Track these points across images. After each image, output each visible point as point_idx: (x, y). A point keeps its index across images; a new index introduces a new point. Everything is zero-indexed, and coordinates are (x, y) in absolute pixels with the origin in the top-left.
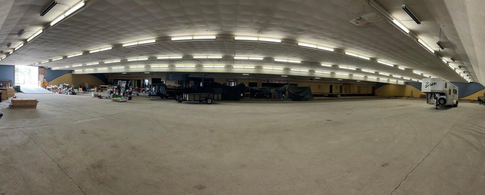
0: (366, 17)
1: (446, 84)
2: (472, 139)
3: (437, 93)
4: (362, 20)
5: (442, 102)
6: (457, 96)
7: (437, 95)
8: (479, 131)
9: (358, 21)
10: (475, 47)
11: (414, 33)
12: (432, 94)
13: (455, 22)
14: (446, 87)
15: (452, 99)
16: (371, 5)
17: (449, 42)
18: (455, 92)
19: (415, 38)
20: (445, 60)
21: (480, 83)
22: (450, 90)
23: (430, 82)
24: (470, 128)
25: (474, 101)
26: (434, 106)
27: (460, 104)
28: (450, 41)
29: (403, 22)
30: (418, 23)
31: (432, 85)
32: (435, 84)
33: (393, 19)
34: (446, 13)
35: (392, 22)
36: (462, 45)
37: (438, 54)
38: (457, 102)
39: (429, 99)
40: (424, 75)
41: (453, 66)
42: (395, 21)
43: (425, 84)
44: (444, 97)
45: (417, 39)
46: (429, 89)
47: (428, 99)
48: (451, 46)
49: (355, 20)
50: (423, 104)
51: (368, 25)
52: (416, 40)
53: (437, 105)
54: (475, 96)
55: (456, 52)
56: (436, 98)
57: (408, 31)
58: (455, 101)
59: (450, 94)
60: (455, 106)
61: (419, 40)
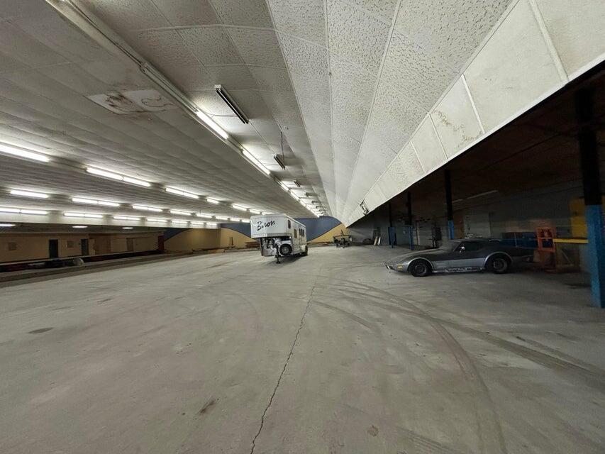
0: (136, 96)
1: (289, 221)
2: (350, 307)
3: (276, 237)
4: (124, 100)
5: (286, 250)
6: (305, 239)
7: (277, 241)
8: (354, 290)
9: (116, 102)
10: (336, 161)
11: (236, 139)
12: (269, 239)
13: (306, 121)
14: (289, 227)
15: (299, 244)
16: (147, 72)
17: (293, 156)
18: (302, 232)
19: (238, 148)
20: (286, 185)
21: (334, 216)
22: (295, 231)
23: (264, 221)
24: (339, 287)
25: (328, 244)
26: (273, 258)
27: (310, 251)
28: (296, 155)
29: (216, 118)
30: (245, 120)
31: (268, 225)
32: (272, 223)
33: (196, 111)
34: (294, 105)
35: (195, 115)
36: (313, 159)
37: (276, 177)
38: (306, 248)
39: (265, 247)
40: (251, 211)
41: (297, 194)
42: (199, 114)
43: (256, 225)
44: (288, 242)
45: (242, 151)
46: (264, 233)
47: (262, 248)
48: (297, 162)
49: (106, 97)
50: (256, 258)
51: (141, 114)
52: (239, 152)
53: (278, 256)
54: (329, 236)
55: (303, 172)
56: (276, 246)
57: (226, 136)
58: (303, 247)
59: (296, 237)
60: (304, 254)
61: (245, 153)
